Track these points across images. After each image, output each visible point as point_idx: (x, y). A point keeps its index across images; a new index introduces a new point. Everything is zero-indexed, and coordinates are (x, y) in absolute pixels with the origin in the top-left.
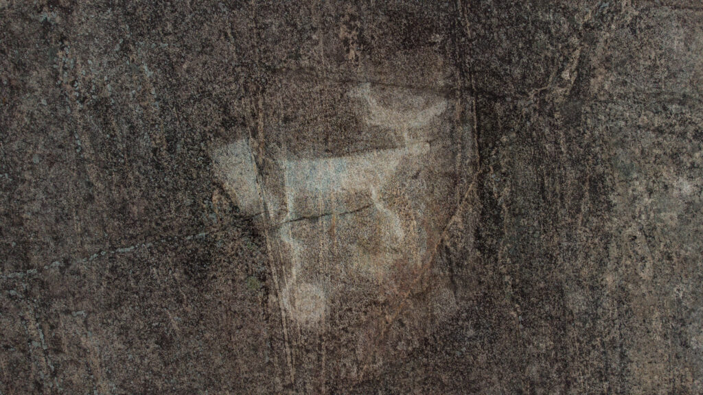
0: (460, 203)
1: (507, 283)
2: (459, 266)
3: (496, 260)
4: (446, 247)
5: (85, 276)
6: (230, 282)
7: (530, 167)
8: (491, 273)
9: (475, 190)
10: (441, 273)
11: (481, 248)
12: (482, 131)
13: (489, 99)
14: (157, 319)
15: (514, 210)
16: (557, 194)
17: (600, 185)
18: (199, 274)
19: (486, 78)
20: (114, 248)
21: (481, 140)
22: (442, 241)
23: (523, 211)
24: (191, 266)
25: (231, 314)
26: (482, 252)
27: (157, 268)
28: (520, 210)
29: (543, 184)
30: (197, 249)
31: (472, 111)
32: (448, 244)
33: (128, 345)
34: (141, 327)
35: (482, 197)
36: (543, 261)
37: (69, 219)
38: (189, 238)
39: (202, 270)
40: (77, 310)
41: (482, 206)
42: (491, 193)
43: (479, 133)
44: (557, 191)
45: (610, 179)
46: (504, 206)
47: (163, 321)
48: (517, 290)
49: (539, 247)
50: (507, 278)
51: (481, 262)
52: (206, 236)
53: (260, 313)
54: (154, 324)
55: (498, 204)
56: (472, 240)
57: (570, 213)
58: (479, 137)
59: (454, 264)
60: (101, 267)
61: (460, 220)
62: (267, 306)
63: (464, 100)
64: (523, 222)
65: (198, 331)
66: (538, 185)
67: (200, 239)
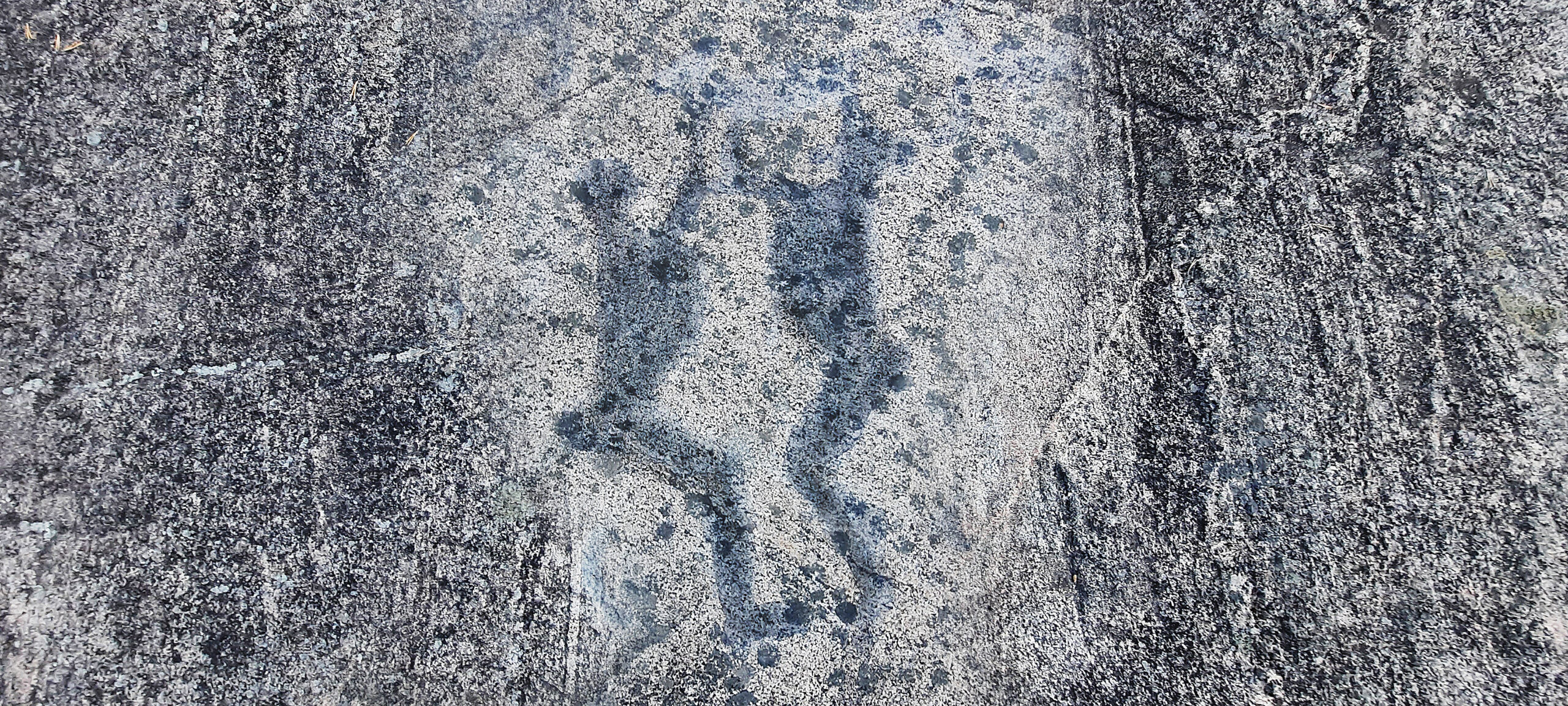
0: (1097, 351)
1: (1237, 598)
2: (1092, 529)
3: (1202, 523)
4: (1058, 468)
5: (87, 427)
6: (450, 491)
7: (1277, 282)
8: (1185, 560)
9: (1136, 322)
10: (1042, 543)
11: (1154, 480)
12: (1149, 186)
13: (1162, 119)
14: (228, 574)
15: (1244, 386)
16: (1357, 359)
17: (1473, 349)
18: (376, 458)
19: (1154, 77)
20: (185, 361)
21: (1147, 205)
22: (1046, 449)
23: (1270, 393)
24: (363, 433)
25: (432, 588)
26: (1159, 494)
27: (276, 427)
28: (1261, 388)
29: (1318, 328)
30: (389, 390)
31: (1124, 138)
32: (1064, 460)
33: (125, 642)
34: (180, 592)
35: (1155, 343)
36: (1340, 544)
37: (107, 278)
38: (380, 357)
39: (390, 448)
40: (34, 519)
41: (1154, 367)
42: (1179, 336)
43: (1142, 189)
44: (1359, 351)
45: (1498, 338)
46: (1216, 372)
47: (242, 582)
48: (1268, 623)
49: (1326, 499)
50: (1237, 582)
51: (1157, 522)
52: (422, 358)
53: (511, 594)
54: (216, 590)
55: (1200, 366)
56: (1131, 456)
57: (1402, 414)
58: (1141, 198)
59: (1079, 520)
60: (136, 406)
61: (1097, 395)
62: (536, 576)
63: (1101, 114)
64: (1273, 421)
65: (329, 626)
66: (1305, 329)
67: (406, 365)
